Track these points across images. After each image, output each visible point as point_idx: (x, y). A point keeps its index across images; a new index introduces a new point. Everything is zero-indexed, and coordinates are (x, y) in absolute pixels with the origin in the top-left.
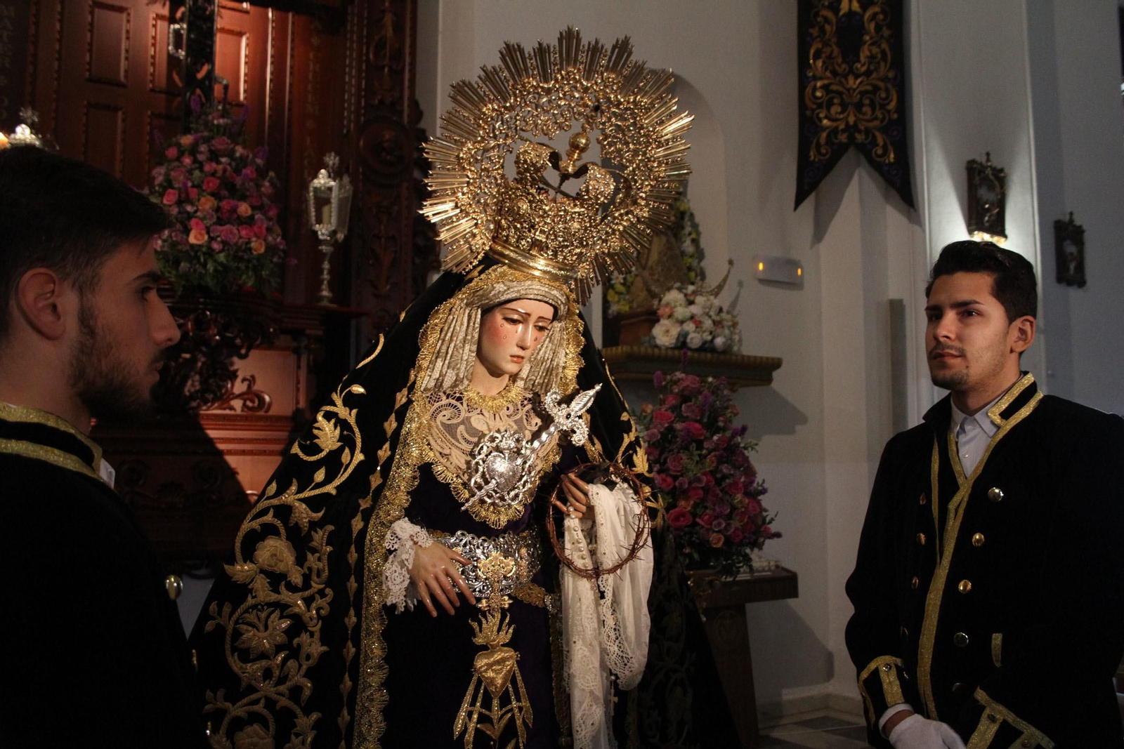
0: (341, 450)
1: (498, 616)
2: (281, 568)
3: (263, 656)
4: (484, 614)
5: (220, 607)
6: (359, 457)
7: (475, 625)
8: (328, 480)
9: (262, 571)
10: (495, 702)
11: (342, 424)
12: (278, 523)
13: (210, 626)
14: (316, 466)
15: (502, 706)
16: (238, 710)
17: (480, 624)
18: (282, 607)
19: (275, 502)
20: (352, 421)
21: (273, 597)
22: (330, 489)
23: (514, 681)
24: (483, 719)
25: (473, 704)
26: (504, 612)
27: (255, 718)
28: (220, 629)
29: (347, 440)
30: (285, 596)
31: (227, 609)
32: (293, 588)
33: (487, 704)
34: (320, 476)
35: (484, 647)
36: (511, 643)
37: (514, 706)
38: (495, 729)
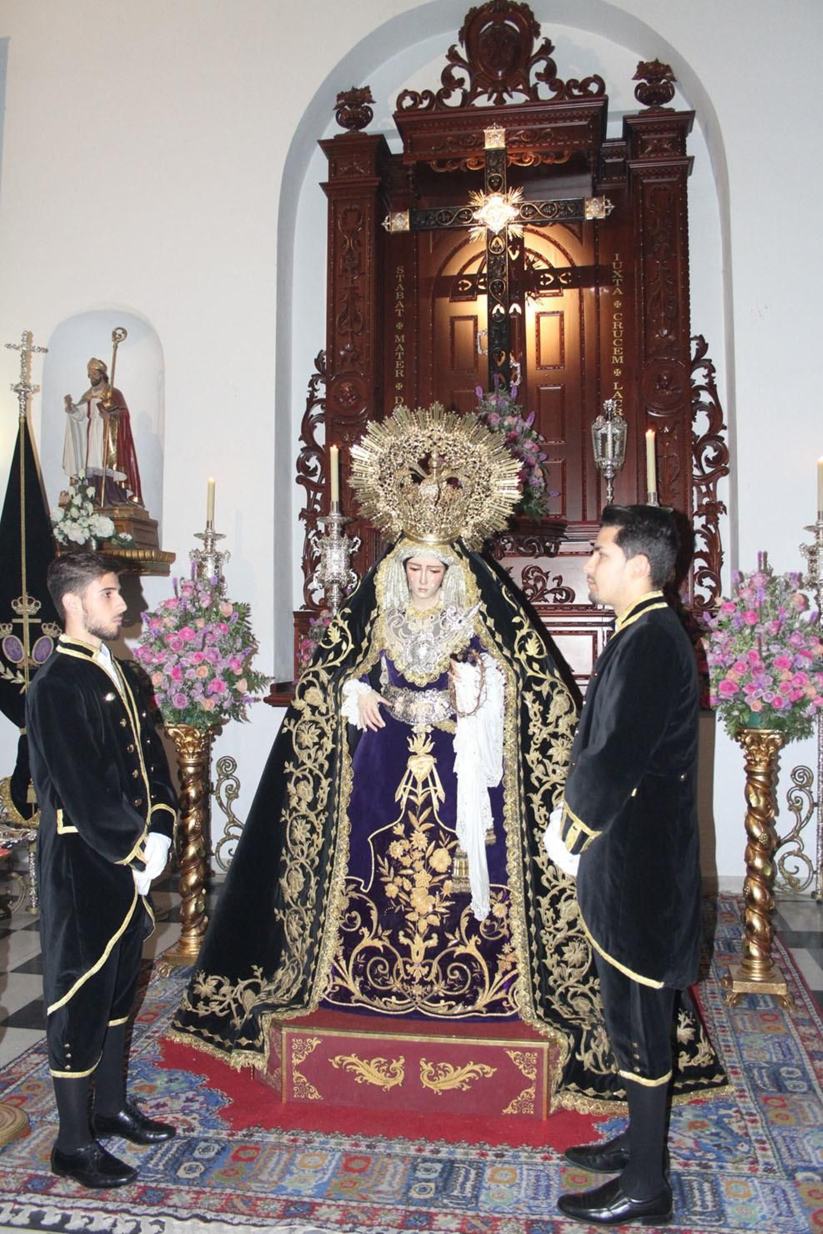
0: (341, 643)
1: (424, 736)
2: (315, 704)
3: (307, 747)
4: (416, 735)
5: (289, 721)
6: (351, 646)
7: (410, 740)
8: (335, 659)
9: (308, 705)
10: (420, 785)
11: (342, 630)
12: (315, 680)
13: (285, 730)
14: (330, 651)
15: (424, 787)
16: (298, 773)
17: (413, 740)
18: (316, 723)
19: (312, 669)
20: (345, 627)
21: (313, 718)
22: (337, 663)
23: (432, 774)
24: (411, 793)
25: (407, 783)
26: (427, 734)
27: (305, 778)
28: (289, 732)
29: (344, 638)
30: (317, 717)
31: (293, 722)
32: (321, 714)
33: (415, 784)
34: (331, 656)
35: (415, 754)
36: (432, 753)
37: (431, 788)
38: (419, 801)
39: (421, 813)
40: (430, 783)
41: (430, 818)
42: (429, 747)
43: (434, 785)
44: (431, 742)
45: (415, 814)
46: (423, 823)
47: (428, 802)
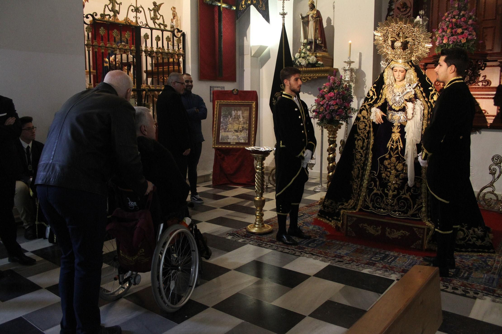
0: (373, 96)
1: (397, 127)
2: (365, 116)
3: (361, 130)
4: (395, 126)
5: (356, 121)
6: (376, 97)
7: (393, 128)
8: (371, 101)
9: (362, 116)
10: (395, 142)
11: (373, 91)
12: (365, 108)
13: (355, 124)
14: (369, 98)
15: (396, 143)
16: (358, 138)
17: (394, 128)
18: (364, 122)
19: (364, 104)
20: (374, 91)
21: (363, 120)
22: (371, 102)
23: (399, 139)
24: (392, 145)
25: (391, 142)
26: (398, 126)
27: (360, 139)
28: (356, 125)
29: (374, 94)
30: (365, 120)
31: (357, 121)
32: (366, 119)
33: (393, 142)
34: (370, 100)
35: (394, 132)
36: (399, 132)
37: (398, 144)
38: (394, 147)
39: (394, 152)
40: (398, 142)
41: (397, 153)
42: (399, 130)
43: (400, 143)
44: (399, 129)
45: (392, 151)
46: (395, 155)
47: (397, 148)
